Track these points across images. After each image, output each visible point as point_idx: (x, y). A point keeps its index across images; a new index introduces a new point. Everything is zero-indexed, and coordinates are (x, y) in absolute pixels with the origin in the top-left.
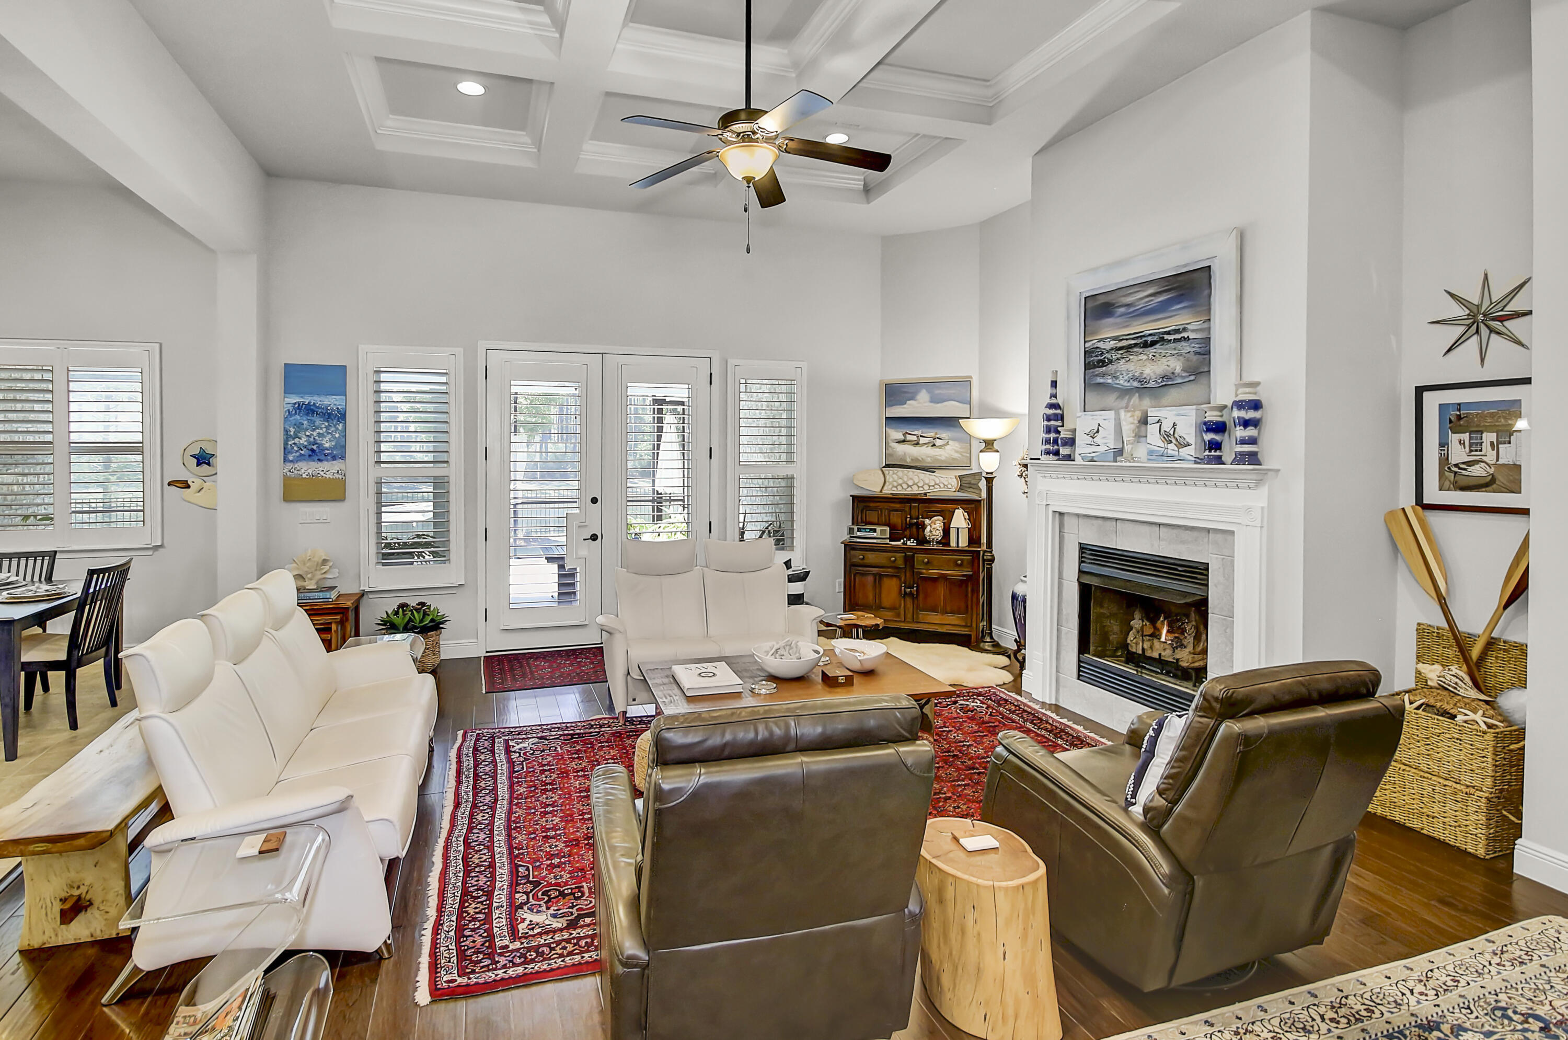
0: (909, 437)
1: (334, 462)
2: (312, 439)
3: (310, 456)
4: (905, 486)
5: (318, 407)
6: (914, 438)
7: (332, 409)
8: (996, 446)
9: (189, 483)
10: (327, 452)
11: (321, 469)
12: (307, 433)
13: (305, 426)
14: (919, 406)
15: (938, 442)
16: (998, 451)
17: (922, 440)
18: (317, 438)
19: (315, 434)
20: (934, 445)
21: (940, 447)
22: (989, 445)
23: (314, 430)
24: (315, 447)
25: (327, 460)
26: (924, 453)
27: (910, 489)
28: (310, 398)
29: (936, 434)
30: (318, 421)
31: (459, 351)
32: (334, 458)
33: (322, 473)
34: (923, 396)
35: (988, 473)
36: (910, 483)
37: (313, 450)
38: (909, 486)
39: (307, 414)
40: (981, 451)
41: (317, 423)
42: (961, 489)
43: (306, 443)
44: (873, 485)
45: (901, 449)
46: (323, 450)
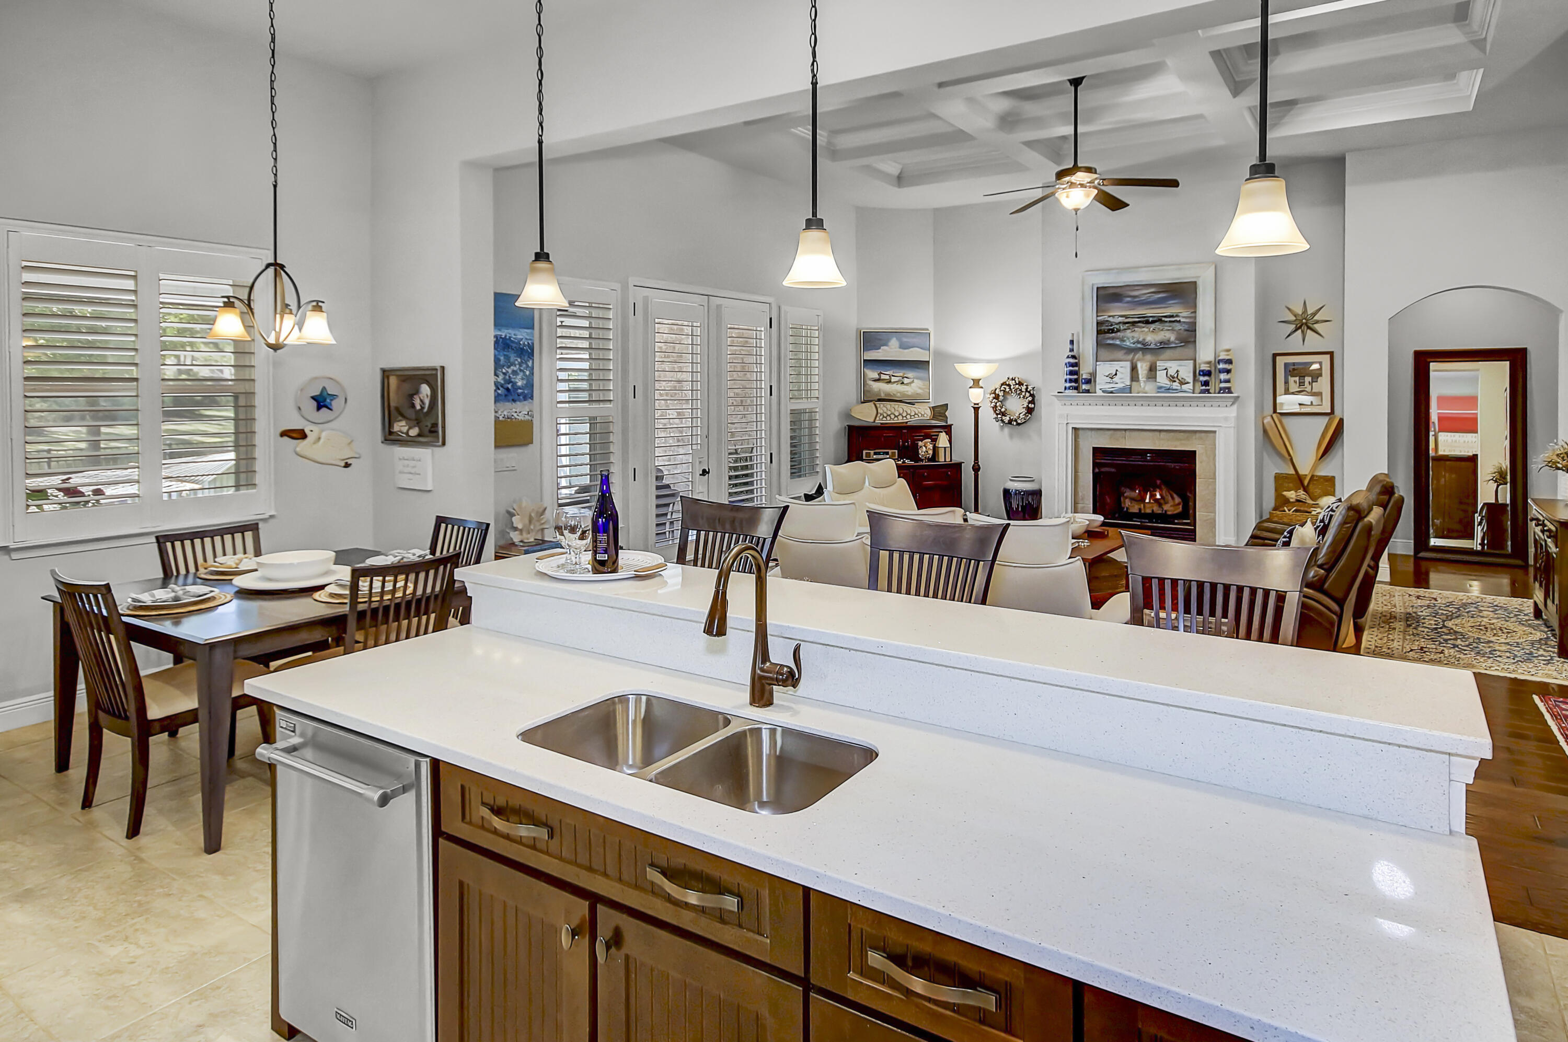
0: (883, 377)
1: (525, 402)
2: (507, 377)
3: (506, 395)
4: (892, 416)
5: (512, 342)
6: (887, 377)
7: (524, 343)
8: (981, 383)
9: (307, 431)
10: (520, 391)
11: (514, 410)
12: (504, 371)
13: (502, 362)
14: (891, 351)
15: (906, 381)
16: (982, 388)
17: (893, 379)
18: (511, 376)
19: (510, 371)
20: (903, 383)
21: (907, 384)
22: (976, 383)
23: (509, 367)
24: (510, 386)
25: (520, 401)
26: (894, 389)
27: (896, 418)
28: (506, 331)
29: (904, 374)
30: (513, 357)
31: (617, 286)
32: (525, 399)
33: (515, 415)
34: (894, 342)
35: (975, 404)
36: (897, 414)
37: (508, 389)
38: (895, 416)
39: (504, 349)
40: (970, 388)
41: (512, 360)
42: (934, 417)
43: (502, 382)
44: (867, 415)
45: (876, 386)
46: (517, 389)
